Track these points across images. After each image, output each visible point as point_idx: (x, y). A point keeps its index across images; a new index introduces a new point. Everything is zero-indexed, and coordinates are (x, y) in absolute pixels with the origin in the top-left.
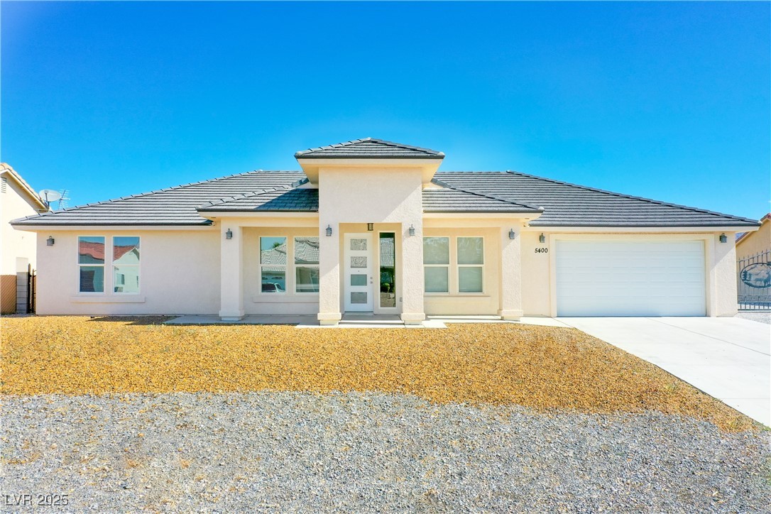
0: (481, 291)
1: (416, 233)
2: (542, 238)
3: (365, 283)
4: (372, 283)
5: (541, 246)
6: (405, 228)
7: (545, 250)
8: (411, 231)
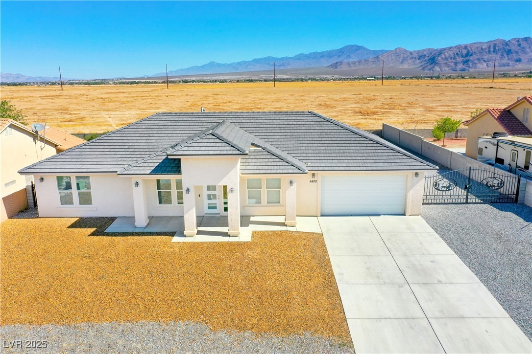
0: (280, 204)
1: (235, 191)
2: (314, 175)
4: (219, 198)
6: (228, 189)
7: (315, 181)
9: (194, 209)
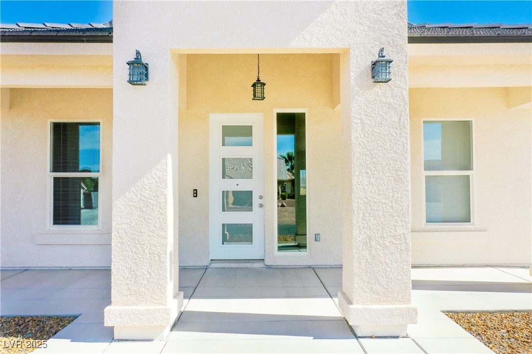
3: (249, 208)
4: (261, 206)
6: (358, 65)
8: (379, 69)
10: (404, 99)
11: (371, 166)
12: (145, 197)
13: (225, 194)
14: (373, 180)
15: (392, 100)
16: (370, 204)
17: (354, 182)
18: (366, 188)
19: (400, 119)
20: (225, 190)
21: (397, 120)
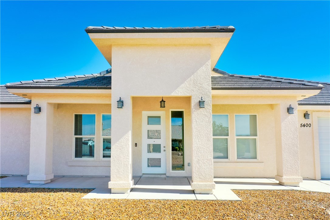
0: (255, 158)
1: (205, 106)
2: (306, 115)
3: (159, 151)
4: (165, 151)
5: (305, 121)
6: (194, 101)
7: (309, 125)
8: (201, 104)
9: (130, 132)
10: (210, 113)
11: (199, 136)
12: (122, 145)
13: (149, 145)
14: (200, 140)
15: (206, 113)
16: (199, 149)
17: (193, 141)
18: (198, 143)
19: (209, 120)
20: (149, 144)
21: (208, 120)
